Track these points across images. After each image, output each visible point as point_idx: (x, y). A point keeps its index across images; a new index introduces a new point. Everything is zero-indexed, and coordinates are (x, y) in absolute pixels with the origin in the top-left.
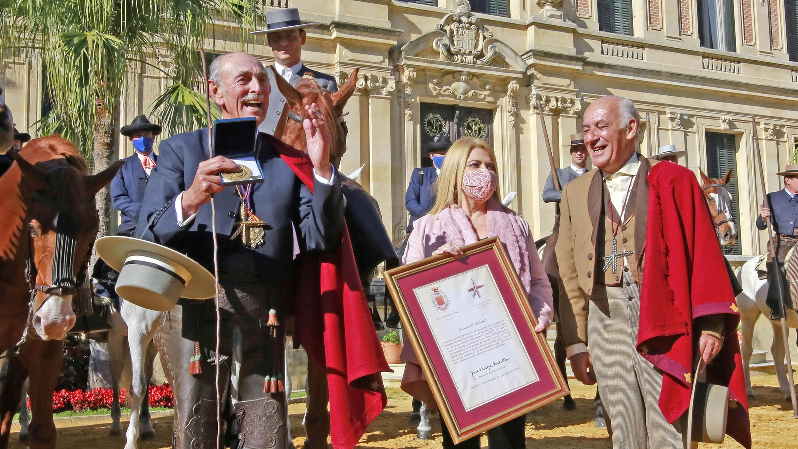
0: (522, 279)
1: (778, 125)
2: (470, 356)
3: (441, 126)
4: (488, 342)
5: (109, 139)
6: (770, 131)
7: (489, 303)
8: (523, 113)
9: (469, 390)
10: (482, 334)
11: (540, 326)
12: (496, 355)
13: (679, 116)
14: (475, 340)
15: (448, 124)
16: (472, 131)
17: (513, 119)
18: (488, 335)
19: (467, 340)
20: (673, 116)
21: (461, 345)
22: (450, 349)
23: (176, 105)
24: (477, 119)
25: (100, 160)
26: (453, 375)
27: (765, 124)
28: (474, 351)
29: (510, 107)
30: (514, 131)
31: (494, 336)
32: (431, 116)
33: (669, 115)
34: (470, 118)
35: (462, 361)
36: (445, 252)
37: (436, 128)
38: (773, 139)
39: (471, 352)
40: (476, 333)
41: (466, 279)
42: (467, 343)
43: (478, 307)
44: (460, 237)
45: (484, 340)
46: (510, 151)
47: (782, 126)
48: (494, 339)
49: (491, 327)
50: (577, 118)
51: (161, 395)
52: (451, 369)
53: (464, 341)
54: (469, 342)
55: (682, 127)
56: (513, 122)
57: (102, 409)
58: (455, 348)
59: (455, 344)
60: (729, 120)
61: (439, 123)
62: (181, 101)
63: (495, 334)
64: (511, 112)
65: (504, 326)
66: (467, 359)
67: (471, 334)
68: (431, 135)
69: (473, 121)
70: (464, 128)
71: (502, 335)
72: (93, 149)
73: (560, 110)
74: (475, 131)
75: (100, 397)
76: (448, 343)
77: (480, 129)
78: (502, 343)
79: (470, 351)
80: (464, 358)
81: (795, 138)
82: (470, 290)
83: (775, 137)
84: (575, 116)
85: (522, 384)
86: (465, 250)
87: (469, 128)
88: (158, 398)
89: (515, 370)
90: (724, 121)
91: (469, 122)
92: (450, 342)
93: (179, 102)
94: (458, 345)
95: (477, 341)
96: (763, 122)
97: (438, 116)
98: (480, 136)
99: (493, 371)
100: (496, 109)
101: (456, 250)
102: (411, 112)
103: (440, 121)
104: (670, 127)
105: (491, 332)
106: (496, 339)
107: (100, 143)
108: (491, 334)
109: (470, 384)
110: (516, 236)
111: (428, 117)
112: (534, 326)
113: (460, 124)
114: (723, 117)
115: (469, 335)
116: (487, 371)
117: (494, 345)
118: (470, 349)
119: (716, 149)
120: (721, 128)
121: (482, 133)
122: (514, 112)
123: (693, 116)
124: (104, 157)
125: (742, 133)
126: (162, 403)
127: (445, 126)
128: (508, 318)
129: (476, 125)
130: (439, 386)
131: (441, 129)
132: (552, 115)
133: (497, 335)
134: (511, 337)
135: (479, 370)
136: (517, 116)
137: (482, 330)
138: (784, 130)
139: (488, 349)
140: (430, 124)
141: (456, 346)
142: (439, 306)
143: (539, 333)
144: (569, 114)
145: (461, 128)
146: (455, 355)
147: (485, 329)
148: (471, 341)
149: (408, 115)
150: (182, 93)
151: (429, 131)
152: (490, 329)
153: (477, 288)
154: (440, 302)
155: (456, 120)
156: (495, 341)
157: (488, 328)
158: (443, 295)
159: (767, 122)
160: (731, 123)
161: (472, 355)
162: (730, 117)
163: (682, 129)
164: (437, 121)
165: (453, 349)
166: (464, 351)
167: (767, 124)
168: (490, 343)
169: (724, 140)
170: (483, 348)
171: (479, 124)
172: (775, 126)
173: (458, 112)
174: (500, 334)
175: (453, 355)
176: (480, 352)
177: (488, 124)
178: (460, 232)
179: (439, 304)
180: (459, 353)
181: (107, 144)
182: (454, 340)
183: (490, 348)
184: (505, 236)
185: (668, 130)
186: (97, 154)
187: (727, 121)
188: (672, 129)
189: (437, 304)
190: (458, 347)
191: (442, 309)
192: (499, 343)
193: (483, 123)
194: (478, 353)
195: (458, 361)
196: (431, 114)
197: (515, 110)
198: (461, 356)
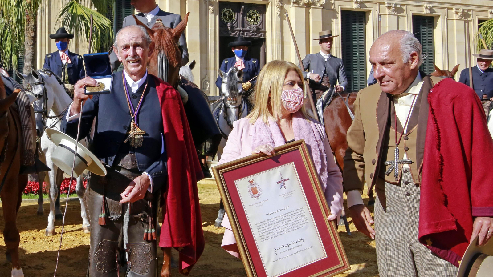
0: (321, 177)
1: (466, 10)
2: (274, 236)
3: (232, 16)
4: (289, 225)
5: (33, 34)
6: (460, 14)
7: (292, 194)
8: (286, 6)
9: (271, 263)
10: (285, 218)
11: (332, 216)
12: (295, 235)
13: (393, 5)
14: (279, 223)
15: (236, 15)
16: (252, 19)
17: (279, 10)
18: (289, 219)
19: (273, 222)
20: (390, 5)
21: (268, 227)
22: (260, 230)
23: (72, 14)
24: (256, 11)
25: (28, 47)
26: (260, 250)
27: (456, 9)
28: (278, 232)
29: (277, 3)
30: (280, 18)
31: (294, 220)
32: (226, 9)
33: (386, 5)
34: (251, 11)
35: (268, 239)
36: (261, 152)
37: (229, 17)
38: (462, 19)
39: (275, 233)
40: (280, 217)
41: (276, 173)
42: (272, 226)
43: (284, 197)
44: (271, 140)
45: (286, 223)
46: (277, 31)
47: (469, 10)
48: (294, 223)
49: (293, 213)
50: (322, 9)
51: (64, 187)
52: (259, 246)
53: (271, 223)
54: (274, 225)
55: (396, 13)
56: (279, 13)
57: (32, 194)
58: (263, 229)
59: (263, 226)
60: (430, 7)
61: (230, 14)
62: (75, 12)
63: (295, 218)
64: (278, 6)
65: (303, 212)
66: (272, 238)
67: (277, 218)
68: (225, 22)
69: (253, 12)
70: (247, 17)
71: (300, 219)
72: (24, 41)
73: (311, 4)
74: (254, 19)
75: (30, 187)
76: (258, 225)
77: (257, 18)
78: (300, 226)
79: (275, 231)
80: (270, 237)
81: (478, 18)
82: (278, 183)
83: (464, 18)
84: (321, 7)
85: (313, 260)
86: (276, 151)
87: (250, 17)
88: (63, 188)
89: (309, 248)
90: (426, 8)
91: (250, 13)
92: (260, 224)
93: (74, 13)
94: (266, 226)
95: (281, 224)
96: (455, 8)
97: (230, 9)
98: (257, 22)
99: (292, 249)
100: (268, 4)
101: (270, 151)
102: (213, 8)
103: (231, 13)
104: (387, 13)
105: (292, 217)
106: (295, 223)
107: (28, 37)
108: (292, 219)
109: (273, 259)
110: (317, 141)
111: (224, 10)
112: (327, 215)
113: (244, 15)
114: (425, 5)
115: (275, 219)
116: (286, 248)
117: (294, 227)
118: (275, 230)
119: (420, 27)
120: (423, 13)
121: (259, 20)
122: (280, 5)
123: (404, 5)
124: (30, 45)
125: (439, 16)
126: (65, 192)
127: (234, 16)
128: (306, 206)
129: (254, 15)
130: (249, 260)
131: (232, 18)
132: (306, 7)
133: (297, 219)
134: (307, 221)
135: (280, 248)
136: (282, 9)
137: (285, 215)
138: (471, 13)
139: (289, 230)
140: (225, 15)
141: (263, 227)
142: (253, 195)
143: (331, 221)
144: (317, 6)
145: (245, 17)
146: (263, 234)
147: (287, 215)
148: (276, 224)
149: (211, 9)
150: (76, 6)
151: (224, 19)
152: (291, 215)
153: (284, 181)
154: (254, 191)
155: (241, 12)
156: (294, 224)
157: (290, 214)
158: (257, 186)
159: (458, 7)
160: (431, 9)
161: (276, 235)
162: (431, 5)
163: (396, 14)
164: (229, 13)
165: (261, 229)
166: (270, 231)
167: (458, 9)
168: (291, 226)
169: (425, 21)
170: (285, 229)
171: (256, 14)
172: (464, 10)
173: (243, 7)
174: (299, 219)
175: (261, 235)
176: (283, 233)
177: (263, 14)
178: (271, 135)
179: (254, 194)
180: (266, 233)
181: (33, 37)
182: (263, 222)
183: (291, 230)
184: (309, 140)
185: (386, 15)
186: (27, 43)
187: (429, 8)
188: (388, 14)
189: (252, 193)
190: (265, 228)
191: (255, 197)
192: (297, 226)
193: (259, 13)
194: (281, 233)
195: (264, 239)
196: (225, 9)
197: (281, 4)
198: (267, 235)
